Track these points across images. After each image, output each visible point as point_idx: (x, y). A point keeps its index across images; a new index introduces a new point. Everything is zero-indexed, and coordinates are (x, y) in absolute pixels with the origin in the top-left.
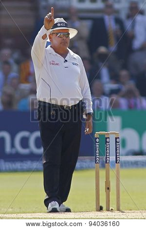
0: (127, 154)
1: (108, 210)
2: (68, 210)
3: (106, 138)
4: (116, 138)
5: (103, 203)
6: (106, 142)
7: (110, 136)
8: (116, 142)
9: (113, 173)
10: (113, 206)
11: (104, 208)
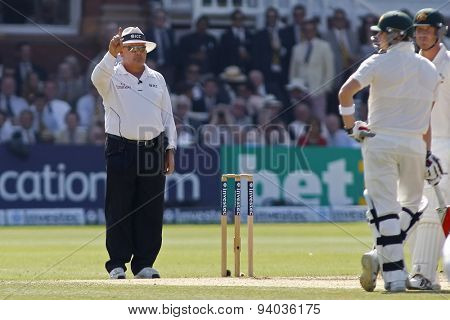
0: (264, 204)
1: (237, 275)
2: (156, 276)
3: (237, 183)
4: (249, 183)
5: (231, 267)
6: (236, 187)
7: (242, 180)
8: (249, 187)
9: (244, 230)
10: (244, 270)
11: (233, 273)
